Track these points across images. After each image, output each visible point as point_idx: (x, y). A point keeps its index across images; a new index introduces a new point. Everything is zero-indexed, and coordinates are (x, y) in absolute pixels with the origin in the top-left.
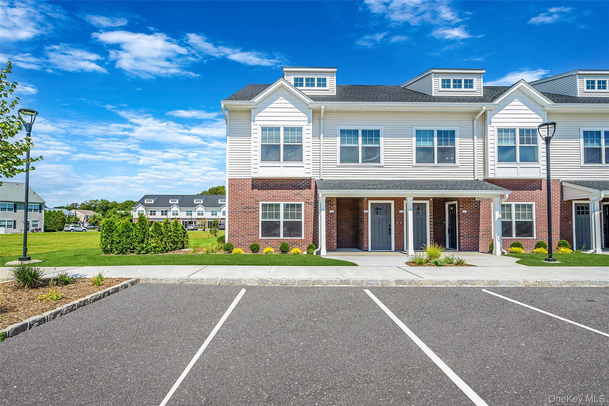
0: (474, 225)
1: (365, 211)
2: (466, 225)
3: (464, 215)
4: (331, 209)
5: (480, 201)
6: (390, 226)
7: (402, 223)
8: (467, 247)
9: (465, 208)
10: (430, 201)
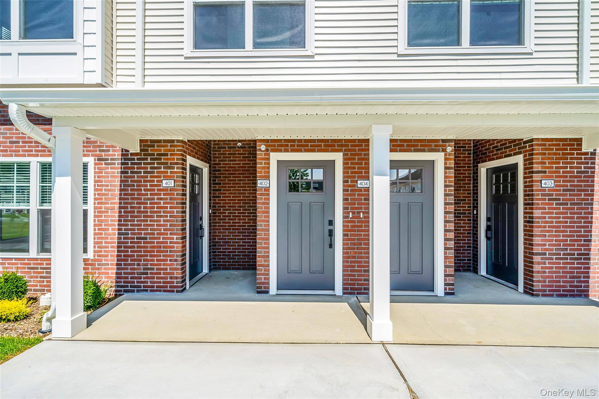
0: (575, 222)
1: (261, 183)
2: (552, 222)
3: (547, 194)
4: (167, 178)
5: (594, 153)
6: (331, 223)
7: (365, 217)
8: (552, 286)
9: (549, 172)
10: (446, 155)
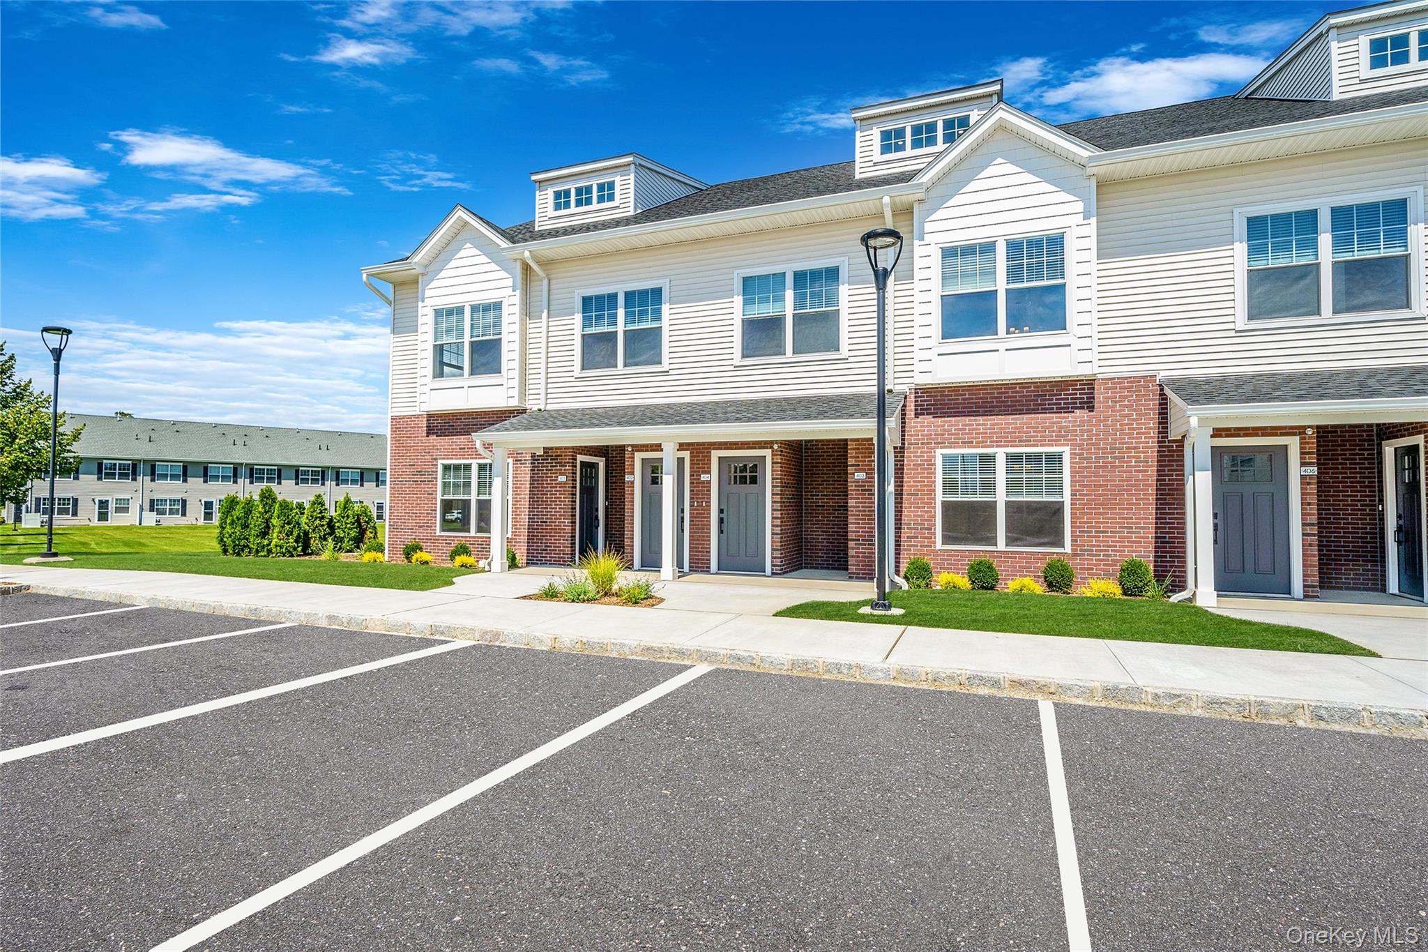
2: (865, 511)
6: (683, 510)
7: (707, 506)
8: (865, 570)
9: (862, 465)
10: (773, 451)
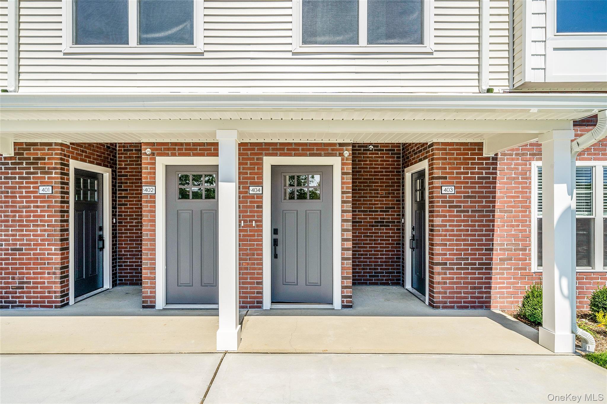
0: (476, 231)
1: (146, 190)
2: (453, 231)
3: (448, 201)
4: (43, 184)
5: (495, 158)
7: (257, 226)
8: (453, 298)
9: (450, 178)
10: (342, 160)
